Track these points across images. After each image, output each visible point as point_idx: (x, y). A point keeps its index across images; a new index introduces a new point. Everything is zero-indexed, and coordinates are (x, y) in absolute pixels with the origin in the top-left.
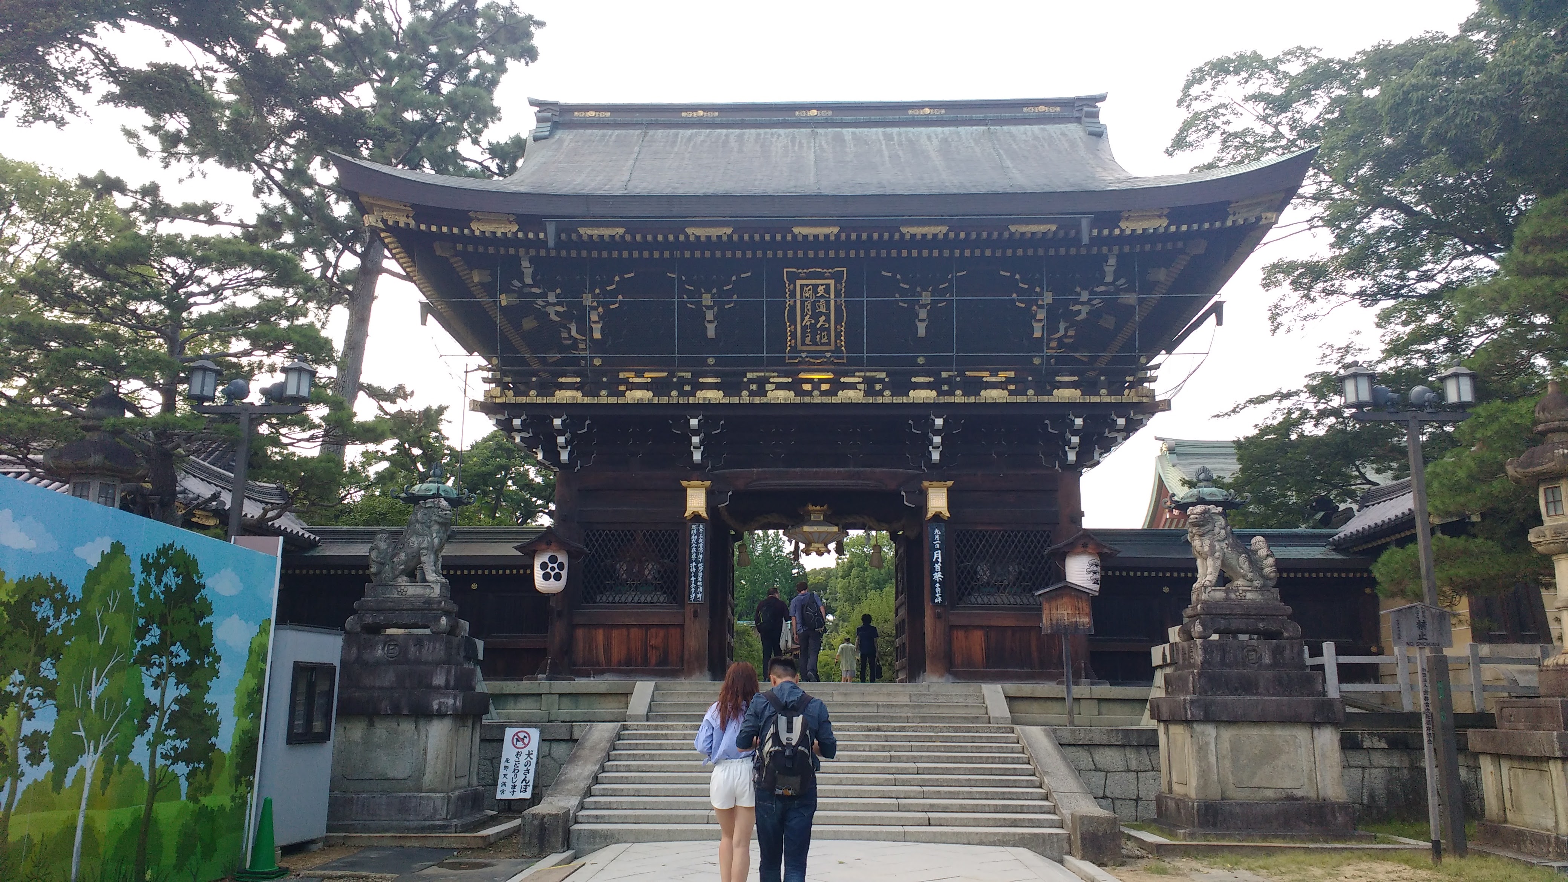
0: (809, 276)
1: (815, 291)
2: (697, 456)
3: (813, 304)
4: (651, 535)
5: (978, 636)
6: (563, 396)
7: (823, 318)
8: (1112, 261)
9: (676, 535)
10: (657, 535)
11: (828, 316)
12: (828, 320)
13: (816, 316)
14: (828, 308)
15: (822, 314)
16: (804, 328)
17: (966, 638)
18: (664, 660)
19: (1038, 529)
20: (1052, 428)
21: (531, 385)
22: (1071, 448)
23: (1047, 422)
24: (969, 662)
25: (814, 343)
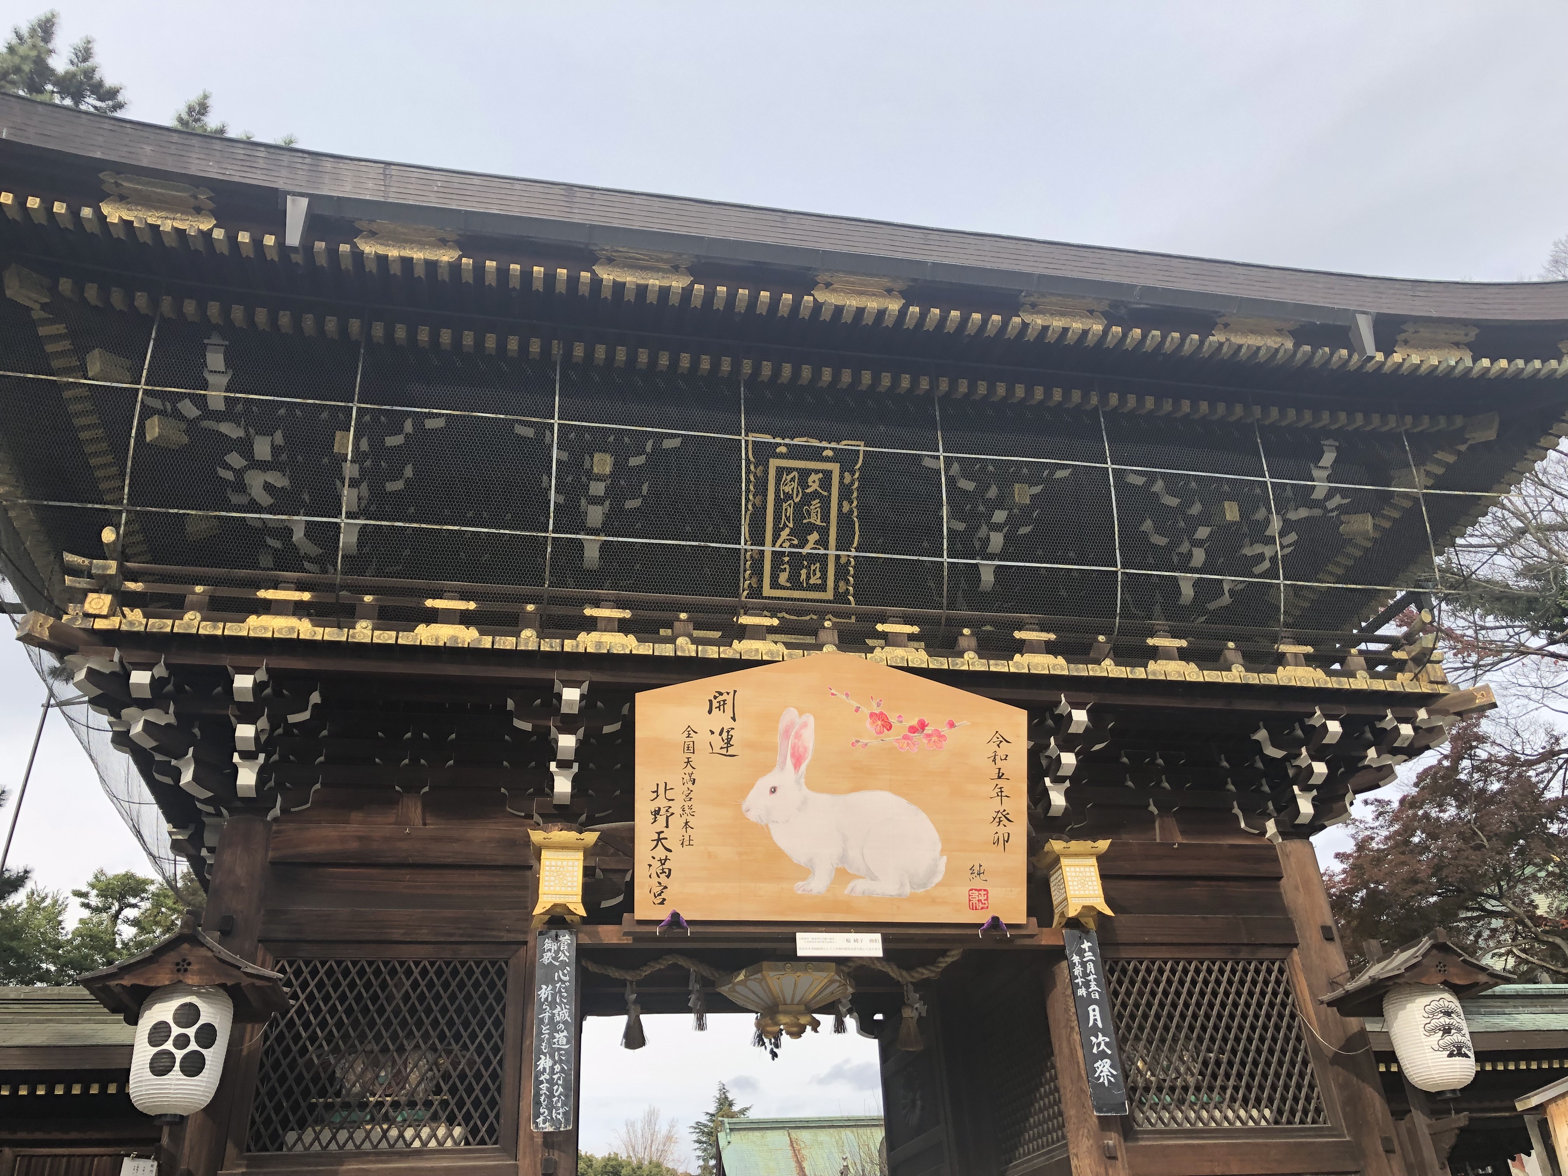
0: (795, 453)
1: (803, 484)
2: (563, 785)
3: (798, 507)
4: (439, 973)
6: (266, 626)
7: (814, 537)
9: (501, 973)
10: (455, 973)
11: (824, 532)
12: (823, 542)
13: (801, 532)
14: (826, 517)
15: (812, 528)
16: (778, 553)
19: (1260, 955)
20: (1275, 745)
21: (190, 598)
22: (1306, 788)
23: (1262, 735)
25: (795, 584)
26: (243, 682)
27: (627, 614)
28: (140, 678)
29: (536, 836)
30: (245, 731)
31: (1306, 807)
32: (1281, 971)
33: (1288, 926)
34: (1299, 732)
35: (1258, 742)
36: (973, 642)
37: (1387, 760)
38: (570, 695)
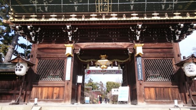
5: (152, 90)
6: (31, 20)
9: (64, 61)
10: (59, 61)
11: (107, 3)
13: (104, 3)
14: (107, 1)
16: (100, 6)
17: (149, 91)
18: (58, 97)
19: (168, 59)
20: (172, 29)
21: (23, 17)
22: (178, 35)
23: (171, 27)
24: (150, 98)
25: (103, 11)
26: (29, 27)
27: (76, 15)
28: (17, 27)
29: (66, 45)
30: (31, 33)
31: (177, 38)
32: (171, 61)
33: (173, 55)
34: (177, 27)
35: (170, 28)
36: (125, 16)
37: (191, 30)
38: (68, 27)
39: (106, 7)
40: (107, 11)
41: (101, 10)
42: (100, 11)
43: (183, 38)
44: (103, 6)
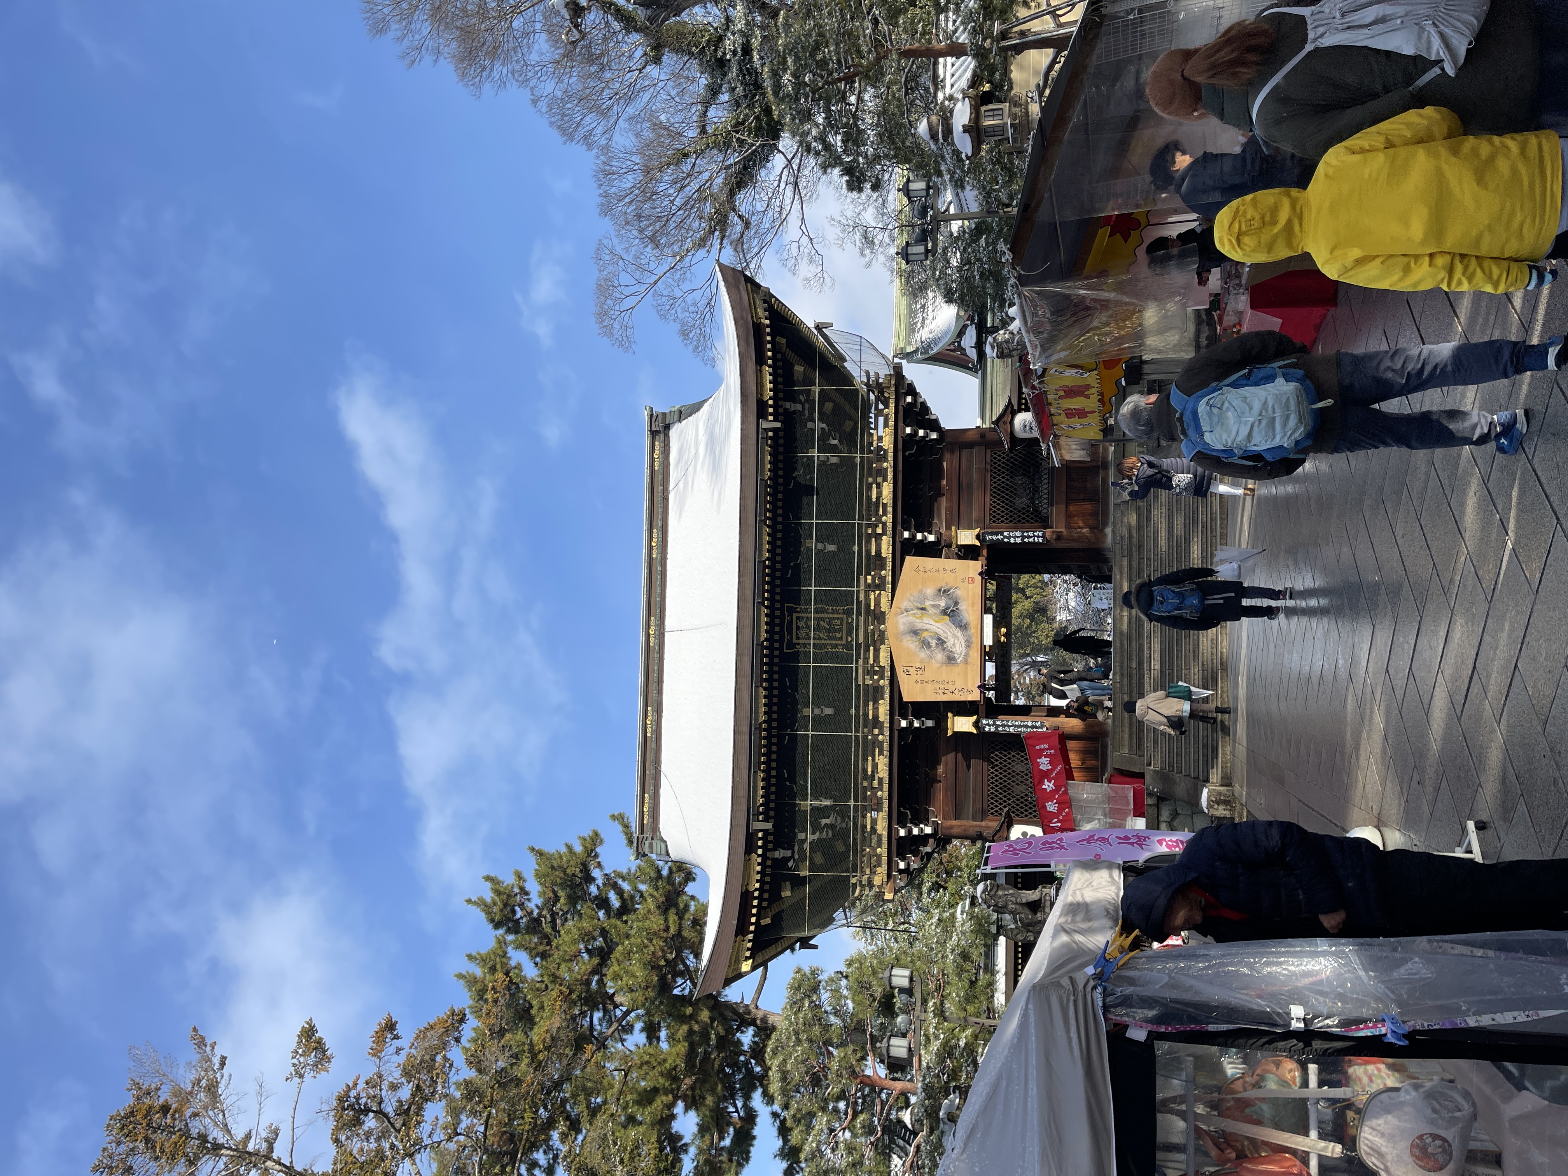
0: (790, 633)
1: (801, 628)
2: (930, 723)
6: (882, 828)
7: (822, 623)
8: (787, 405)
9: (993, 742)
12: (823, 619)
16: (830, 638)
17: (1076, 515)
22: (927, 436)
24: (1094, 514)
25: (841, 630)
26: (902, 833)
27: (871, 704)
28: (902, 865)
29: (950, 733)
30: (915, 831)
31: (934, 436)
36: (878, 571)
37: (918, 405)
38: (904, 723)
39: (830, 624)
40: (841, 619)
41: (839, 635)
42: (841, 639)
43: (936, 421)
44: (827, 631)
